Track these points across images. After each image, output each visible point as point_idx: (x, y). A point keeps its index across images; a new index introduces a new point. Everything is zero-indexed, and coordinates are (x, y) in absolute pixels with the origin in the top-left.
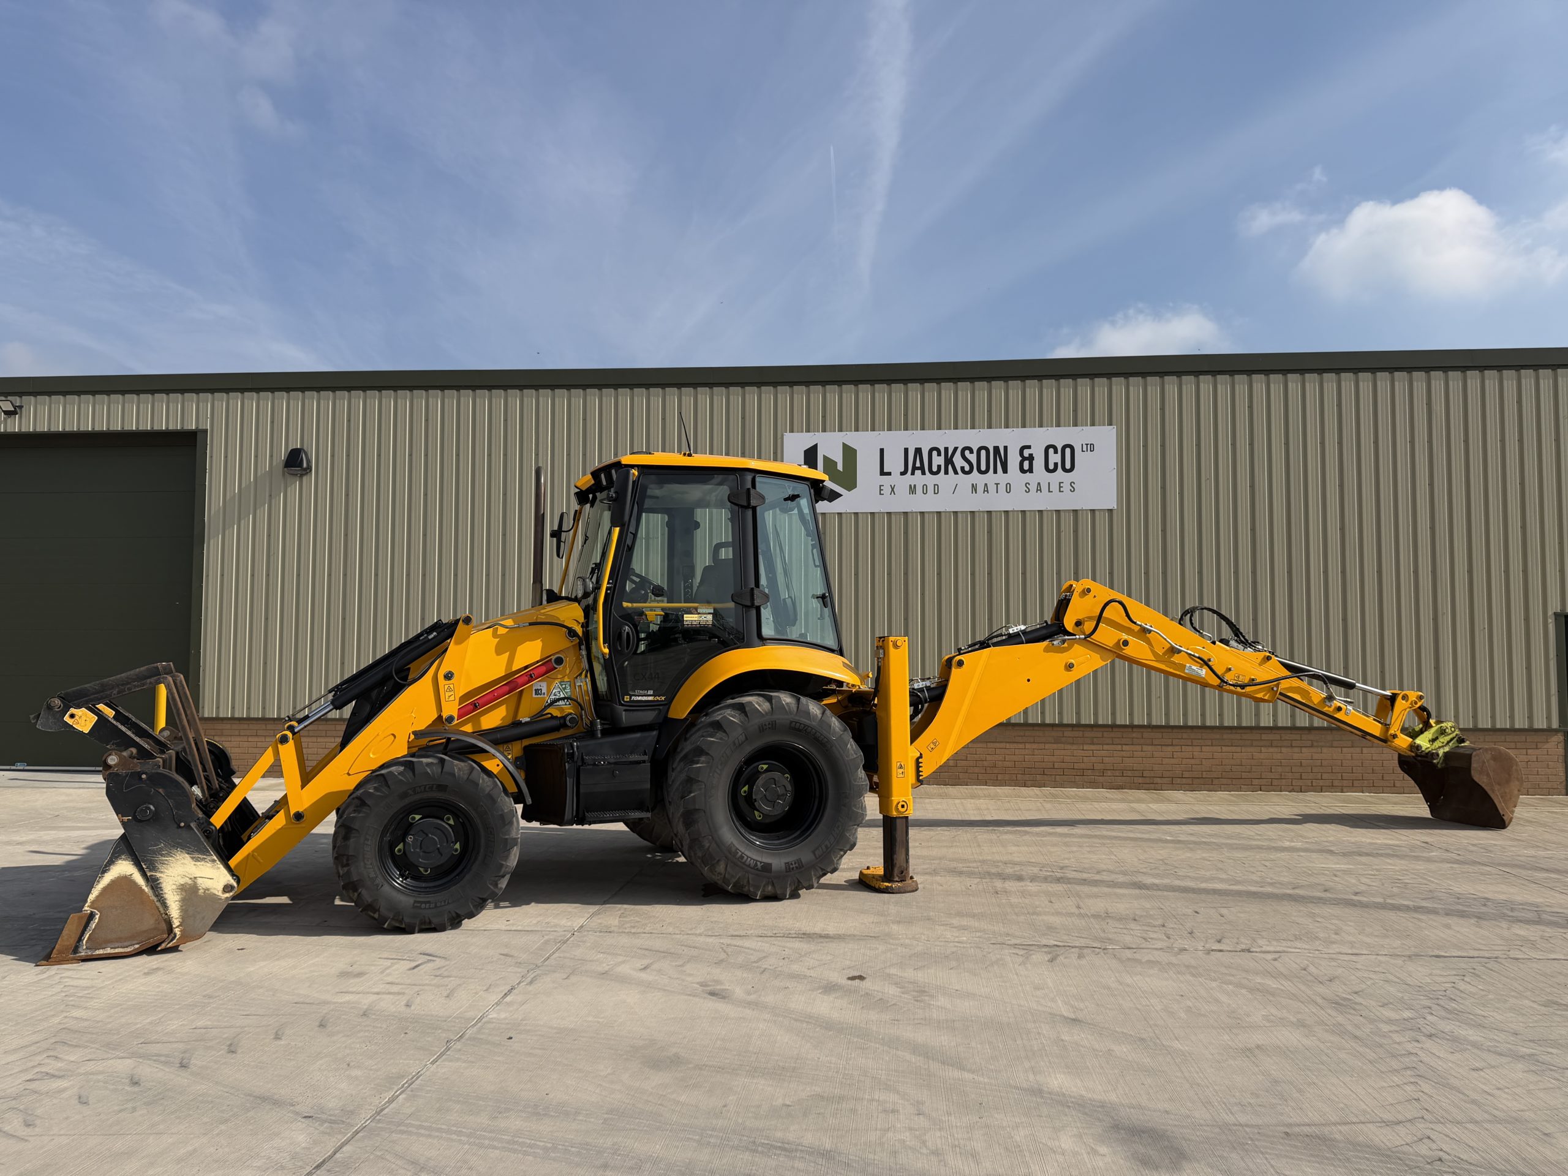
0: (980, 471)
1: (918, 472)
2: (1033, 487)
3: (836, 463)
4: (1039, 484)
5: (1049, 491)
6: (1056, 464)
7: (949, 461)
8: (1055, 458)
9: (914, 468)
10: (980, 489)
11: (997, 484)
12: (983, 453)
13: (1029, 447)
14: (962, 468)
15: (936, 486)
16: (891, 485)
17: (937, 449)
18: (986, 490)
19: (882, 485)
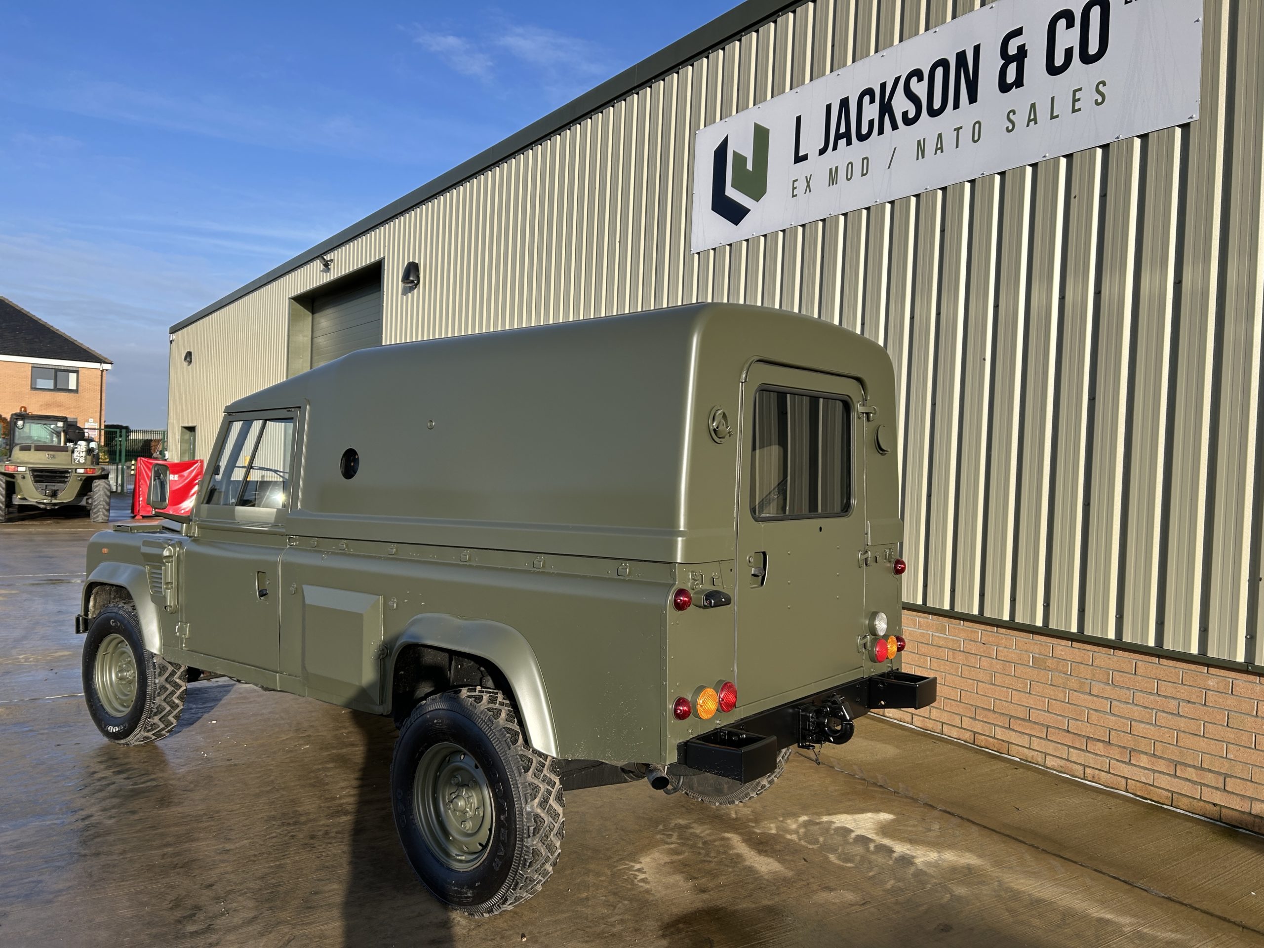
0: (933, 113)
1: (842, 142)
2: (1021, 118)
3: (745, 159)
4: (1033, 106)
5: (1052, 117)
6: (1069, 52)
7: (886, 108)
8: (1067, 38)
9: (838, 137)
10: (930, 148)
11: (958, 130)
12: (939, 71)
13: (1018, 32)
14: (905, 114)
15: (865, 161)
16: (806, 177)
17: (869, 92)
18: (939, 146)
19: (796, 180)
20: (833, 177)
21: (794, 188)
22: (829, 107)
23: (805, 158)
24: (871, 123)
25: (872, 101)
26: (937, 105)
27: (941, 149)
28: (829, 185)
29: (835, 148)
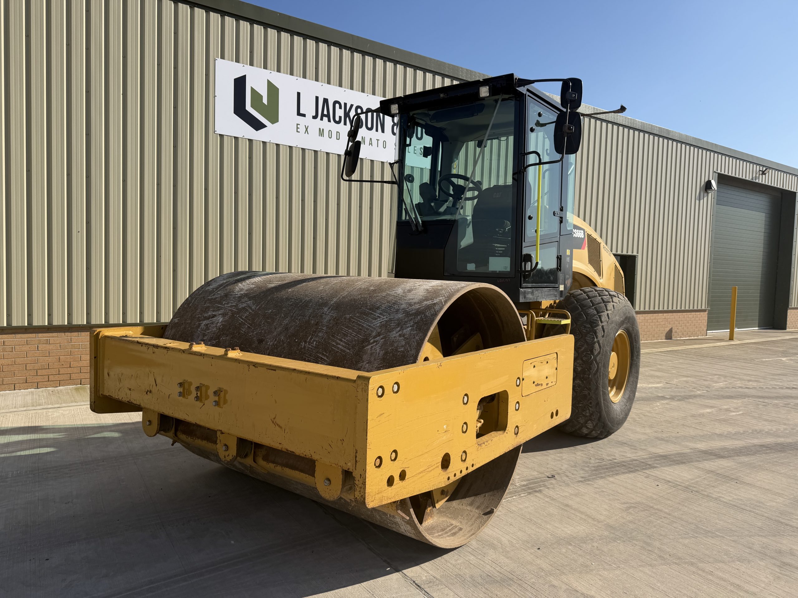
0: (368, 128)
1: (325, 119)
3: (261, 97)
7: (347, 114)
9: (323, 115)
10: (367, 142)
11: (377, 140)
15: (338, 133)
16: (305, 126)
17: (339, 103)
18: (371, 143)
19: (299, 125)
20: (321, 132)
21: (297, 128)
22: (317, 98)
23: (304, 115)
24: (340, 117)
25: (340, 108)
26: (369, 126)
27: (372, 144)
28: (319, 136)
29: (322, 119)
